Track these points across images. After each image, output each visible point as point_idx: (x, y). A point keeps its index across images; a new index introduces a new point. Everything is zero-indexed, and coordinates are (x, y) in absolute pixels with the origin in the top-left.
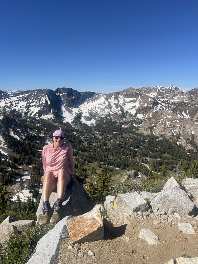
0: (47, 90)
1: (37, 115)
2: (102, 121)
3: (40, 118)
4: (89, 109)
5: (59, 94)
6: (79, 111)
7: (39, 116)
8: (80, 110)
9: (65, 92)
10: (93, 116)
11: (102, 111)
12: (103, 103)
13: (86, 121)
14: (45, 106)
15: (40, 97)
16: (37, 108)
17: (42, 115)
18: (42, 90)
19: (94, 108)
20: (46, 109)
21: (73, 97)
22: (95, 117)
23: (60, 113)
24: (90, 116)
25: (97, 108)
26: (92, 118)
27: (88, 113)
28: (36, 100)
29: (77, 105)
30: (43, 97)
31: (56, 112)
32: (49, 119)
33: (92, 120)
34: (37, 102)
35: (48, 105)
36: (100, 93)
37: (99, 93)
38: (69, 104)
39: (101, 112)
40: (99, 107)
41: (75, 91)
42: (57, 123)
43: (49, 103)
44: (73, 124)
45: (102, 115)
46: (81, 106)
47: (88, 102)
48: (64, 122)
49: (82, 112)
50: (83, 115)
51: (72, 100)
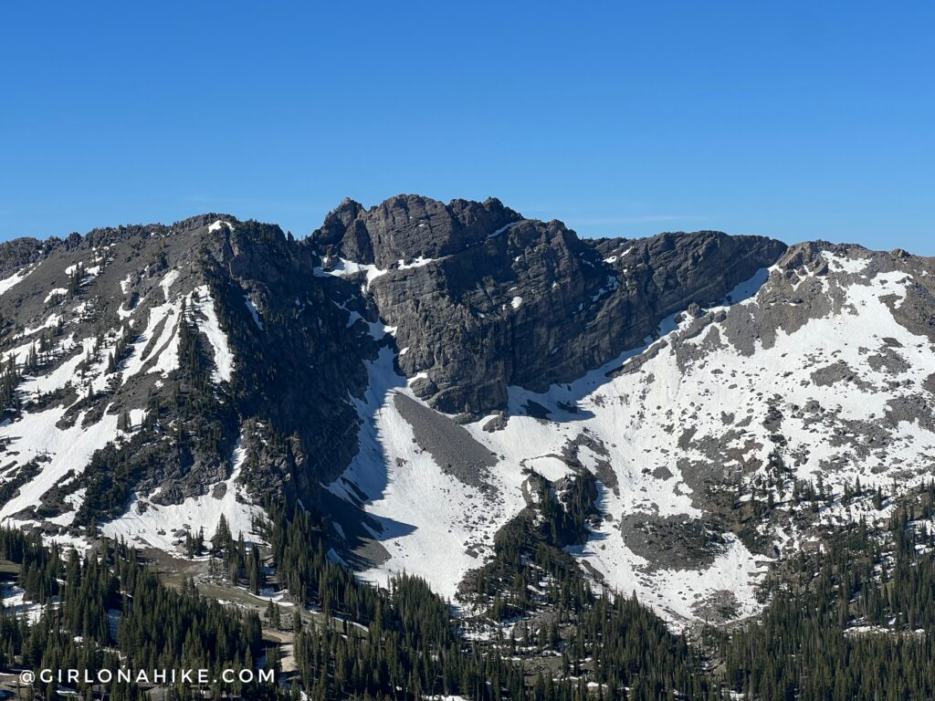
0: (216, 226)
1: (69, 507)
2: (843, 570)
3: (93, 534)
4: (690, 433)
5: (352, 268)
6: (570, 457)
7: (90, 519)
8: (591, 444)
9: (424, 248)
10: (737, 506)
11: (847, 448)
12: (875, 363)
13: (649, 571)
14: (170, 397)
15: (131, 305)
16: (86, 423)
17: (134, 506)
18: (161, 229)
19: (761, 410)
20: (183, 436)
21: (516, 303)
22: (760, 528)
23: (347, 474)
24: (696, 514)
25: (787, 414)
26: (731, 536)
27: (678, 475)
28: (89, 343)
29: (558, 392)
30: (167, 306)
31: (293, 468)
32: (196, 546)
33: (719, 560)
34: (97, 360)
35: (209, 389)
36: (843, 250)
37: (828, 246)
38: (453, 381)
39: (838, 464)
40: (814, 406)
41: (534, 231)
42: (276, 588)
43: (224, 366)
44: (482, 601)
45: (846, 501)
46: (599, 400)
47: (686, 356)
48: (378, 578)
49: (605, 467)
50: (618, 505)
51: (497, 326)
